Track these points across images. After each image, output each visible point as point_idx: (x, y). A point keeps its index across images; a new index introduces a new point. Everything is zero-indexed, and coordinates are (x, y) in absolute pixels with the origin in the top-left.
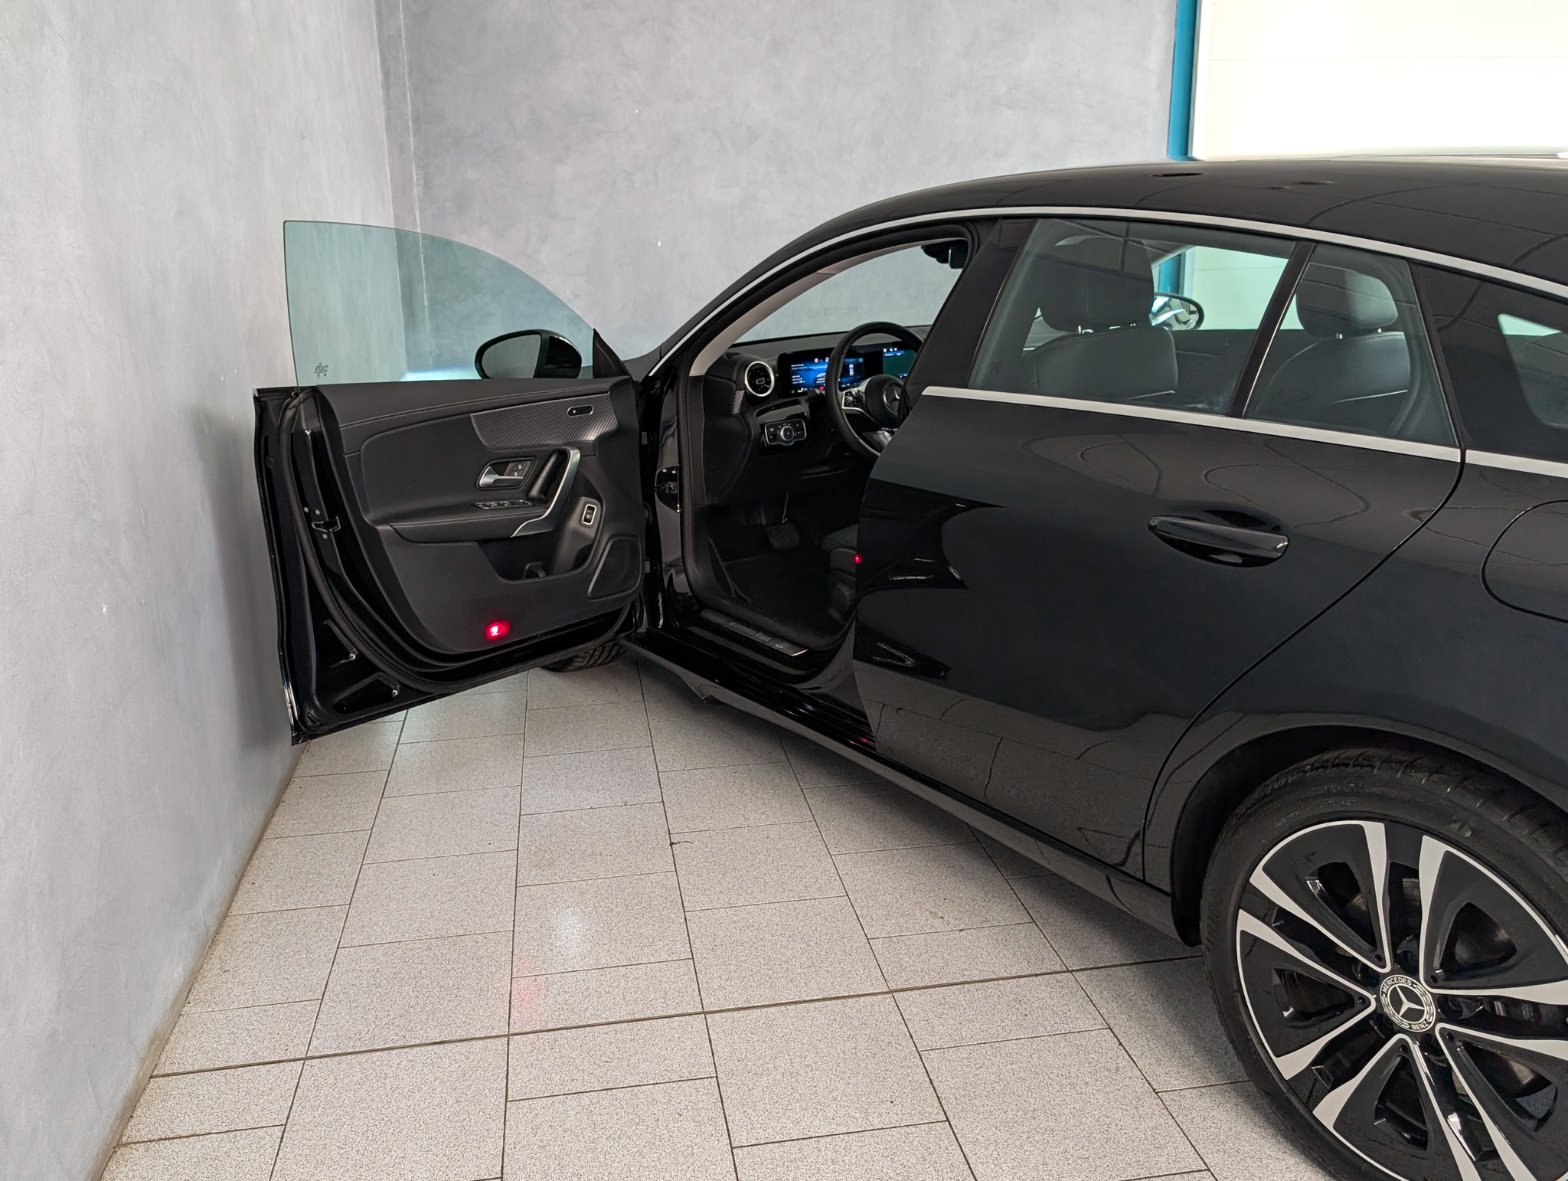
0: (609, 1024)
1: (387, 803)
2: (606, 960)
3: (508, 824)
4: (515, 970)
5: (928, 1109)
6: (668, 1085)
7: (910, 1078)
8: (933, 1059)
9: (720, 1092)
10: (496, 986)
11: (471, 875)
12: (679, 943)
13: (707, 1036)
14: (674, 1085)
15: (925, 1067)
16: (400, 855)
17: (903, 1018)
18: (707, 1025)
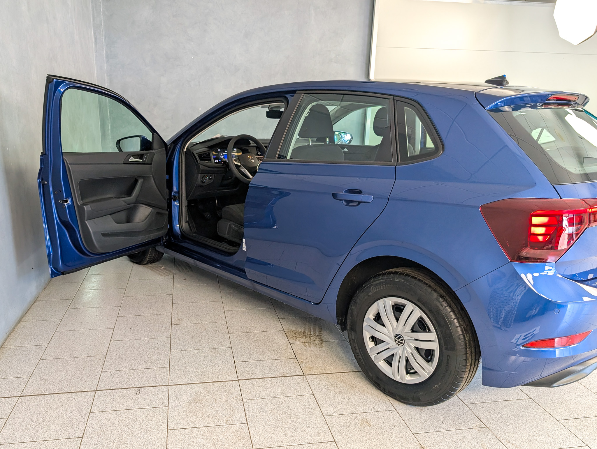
0: (133, 388)
1: (69, 311)
2: (137, 367)
3: (113, 319)
4: (103, 369)
5: (241, 419)
6: (150, 409)
7: (237, 409)
8: (247, 403)
9: (168, 411)
10: (95, 374)
11: (94, 336)
12: (165, 362)
13: (168, 393)
14: (152, 409)
15: (244, 406)
16: (70, 329)
17: (240, 389)
18: (169, 389)
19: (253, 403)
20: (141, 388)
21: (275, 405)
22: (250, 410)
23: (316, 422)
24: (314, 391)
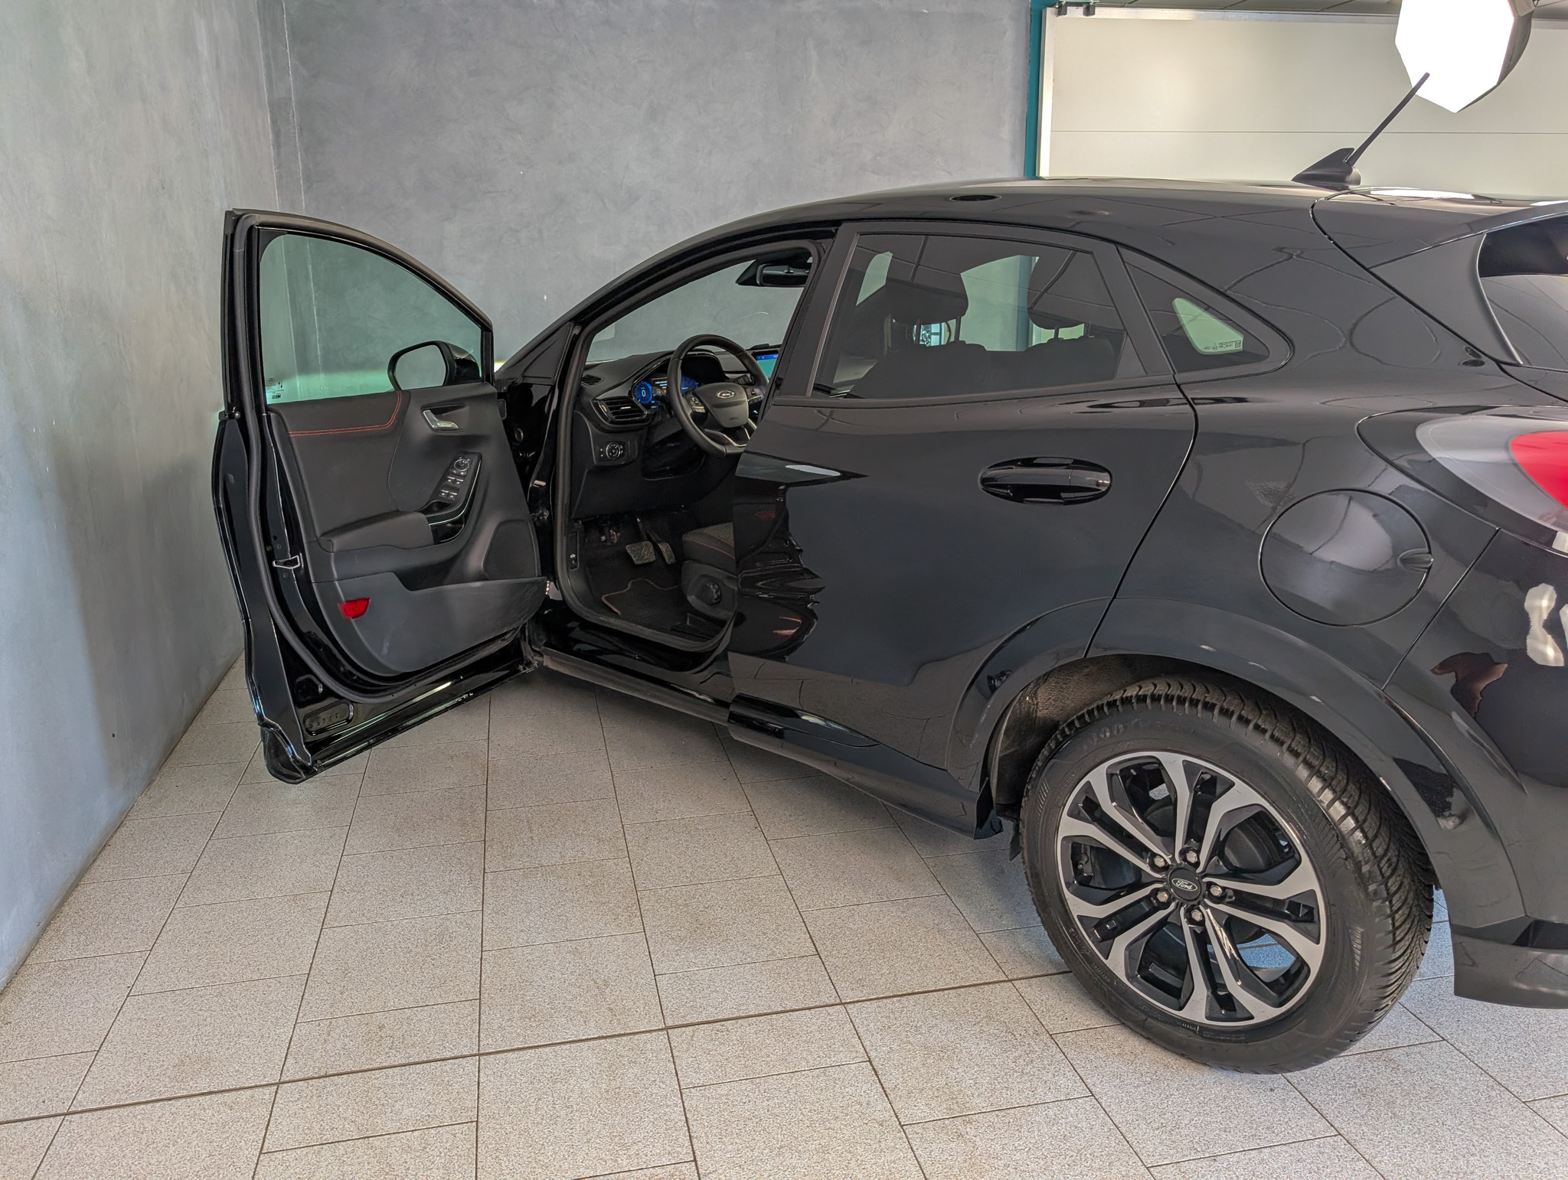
1: (213, 845)
2: (395, 1002)
3: (328, 864)
4: (301, 1015)
5: (677, 1149)
6: (426, 1132)
7: (666, 1118)
8: (693, 1097)
10: (278, 1033)
11: (277, 918)
12: (469, 984)
13: (477, 1080)
14: (432, 1130)
15: (684, 1106)
16: (214, 898)
17: (673, 1056)
18: (479, 1067)
19: (710, 1095)
20: (403, 1068)
21: (767, 1100)
22: (702, 1119)
23: (883, 1145)
24: (871, 1050)
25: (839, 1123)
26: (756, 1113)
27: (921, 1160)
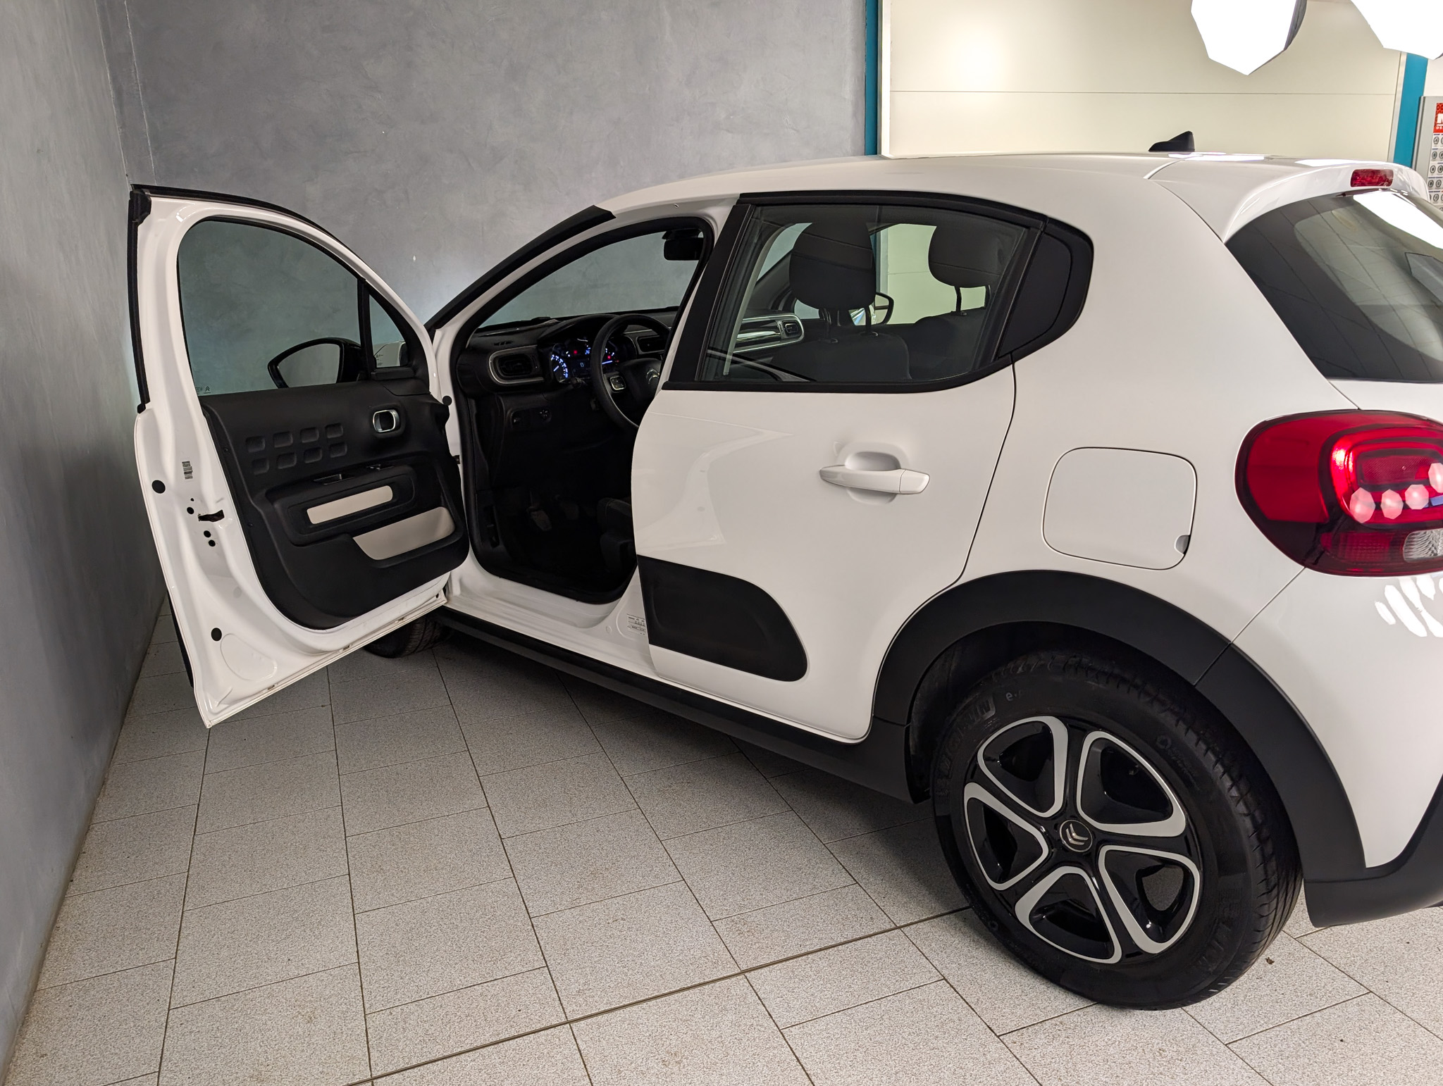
1: (201, 840)
2: (460, 980)
3: (334, 846)
4: (367, 1006)
7: (777, 1059)
8: (795, 1036)
10: (350, 1026)
11: (303, 908)
12: (530, 951)
13: (575, 1047)
15: (789, 1045)
16: (223, 896)
17: (759, 998)
18: (573, 1035)
19: (810, 1032)
20: (496, 1046)
21: (866, 1029)
22: (811, 1056)
23: (988, 1057)
24: (942, 969)
25: (940, 1042)
26: (860, 1043)
27: (1029, 1067)
